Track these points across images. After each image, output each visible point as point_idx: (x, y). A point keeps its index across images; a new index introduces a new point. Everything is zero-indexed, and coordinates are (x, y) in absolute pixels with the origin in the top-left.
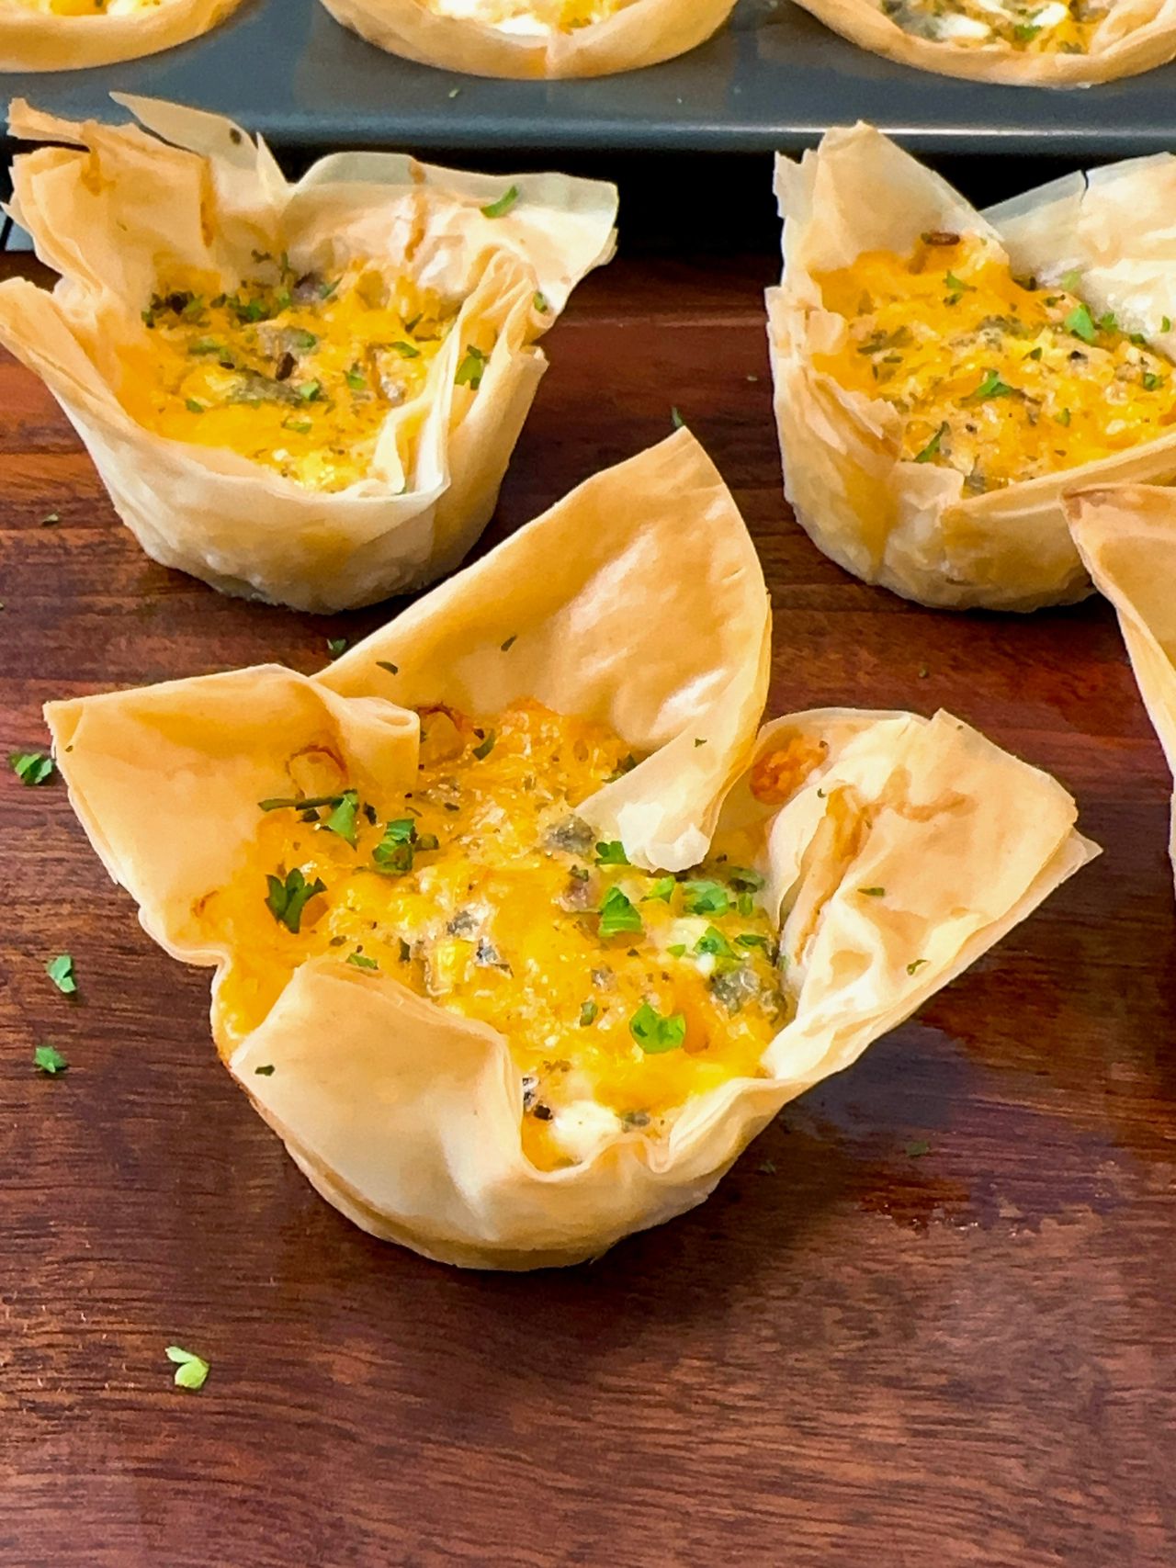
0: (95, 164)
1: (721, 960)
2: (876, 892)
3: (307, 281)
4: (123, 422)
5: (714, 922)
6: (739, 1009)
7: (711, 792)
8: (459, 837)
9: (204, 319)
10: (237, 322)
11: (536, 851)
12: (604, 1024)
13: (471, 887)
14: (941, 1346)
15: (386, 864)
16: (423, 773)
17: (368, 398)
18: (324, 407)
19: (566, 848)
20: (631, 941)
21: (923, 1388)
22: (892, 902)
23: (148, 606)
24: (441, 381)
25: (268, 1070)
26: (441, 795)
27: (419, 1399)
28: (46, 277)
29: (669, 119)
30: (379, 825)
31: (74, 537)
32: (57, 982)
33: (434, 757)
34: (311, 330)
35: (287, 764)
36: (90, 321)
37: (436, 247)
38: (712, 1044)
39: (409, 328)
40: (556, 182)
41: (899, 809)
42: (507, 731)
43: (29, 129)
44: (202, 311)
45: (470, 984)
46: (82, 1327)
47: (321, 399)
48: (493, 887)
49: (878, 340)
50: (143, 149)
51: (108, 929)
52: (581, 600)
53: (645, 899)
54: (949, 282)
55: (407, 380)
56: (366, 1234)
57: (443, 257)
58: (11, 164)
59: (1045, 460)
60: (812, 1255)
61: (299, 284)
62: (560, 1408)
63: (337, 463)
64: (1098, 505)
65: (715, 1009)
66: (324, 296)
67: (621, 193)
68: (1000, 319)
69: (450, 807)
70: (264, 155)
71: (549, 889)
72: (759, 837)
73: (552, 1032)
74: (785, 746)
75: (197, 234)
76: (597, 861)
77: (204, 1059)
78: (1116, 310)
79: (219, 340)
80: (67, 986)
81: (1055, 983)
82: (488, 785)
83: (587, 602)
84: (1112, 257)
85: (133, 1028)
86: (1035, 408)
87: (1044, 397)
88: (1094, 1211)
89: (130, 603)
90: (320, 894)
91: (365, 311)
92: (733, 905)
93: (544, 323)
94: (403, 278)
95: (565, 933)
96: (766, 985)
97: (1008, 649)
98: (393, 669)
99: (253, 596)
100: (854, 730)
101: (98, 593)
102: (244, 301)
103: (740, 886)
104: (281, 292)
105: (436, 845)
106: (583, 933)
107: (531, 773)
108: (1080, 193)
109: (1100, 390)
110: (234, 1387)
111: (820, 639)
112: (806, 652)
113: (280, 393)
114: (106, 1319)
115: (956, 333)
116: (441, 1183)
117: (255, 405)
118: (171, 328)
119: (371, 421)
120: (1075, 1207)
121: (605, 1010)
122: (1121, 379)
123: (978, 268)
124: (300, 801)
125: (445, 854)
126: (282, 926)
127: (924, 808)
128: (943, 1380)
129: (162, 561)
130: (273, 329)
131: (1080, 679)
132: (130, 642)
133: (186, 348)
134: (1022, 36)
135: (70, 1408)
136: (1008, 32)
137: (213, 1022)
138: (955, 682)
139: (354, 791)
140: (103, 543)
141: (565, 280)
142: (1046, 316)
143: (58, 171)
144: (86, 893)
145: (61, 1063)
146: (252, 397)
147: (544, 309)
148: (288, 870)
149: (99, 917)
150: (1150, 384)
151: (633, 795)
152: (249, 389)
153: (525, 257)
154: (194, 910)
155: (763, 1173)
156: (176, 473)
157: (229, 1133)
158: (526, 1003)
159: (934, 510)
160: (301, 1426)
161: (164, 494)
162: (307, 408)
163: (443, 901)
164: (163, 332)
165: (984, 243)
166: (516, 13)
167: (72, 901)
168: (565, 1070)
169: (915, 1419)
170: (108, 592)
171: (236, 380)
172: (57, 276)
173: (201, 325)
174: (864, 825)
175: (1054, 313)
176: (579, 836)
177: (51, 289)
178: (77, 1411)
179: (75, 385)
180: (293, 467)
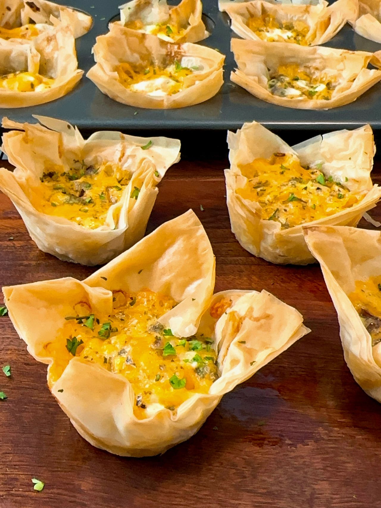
0: (27, 135)
1: (199, 364)
2: (244, 342)
3: (90, 169)
4: (31, 209)
5: (198, 352)
6: (203, 377)
7: (198, 315)
8: (124, 328)
9: (58, 179)
10: (68, 180)
11: (146, 332)
12: (162, 381)
13: (126, 342)
14: (264, 481)
15: (102, 336)
16: (114, 310)
17: (106, 202)
18: (93, 205)
19: (155, 331)
20: (172, 358)
21: (259, 493)
22: (248, 345)
23: (39, 264)
24: (126, 198)
25: (61, 391)
26: (120, 316)
27: (106, 495)
28: (11, 168)
29: (201, 120)
30: (100, 325)
31: (17, 244)
32: (6, 373)
33: (119, 305)
34: (90, 183)
35: (74, 307)
36: (24, 180)
37: (128, 158)
38: (195, 387)
39: (119, 182)
40: (163, 139)
41: (250, 318)
42: (140, 297)
43: (8, 126)
44: (58, 177)
45: (124, 370)
46: (7, 473)
47: (92, 203)
48: (132, 342)
49: (259, 184)
50: (41, 131)
51: (21, 358)
52: (161, 259)
53: (177, 346)
54: (282, 167)
55: (118, 197)
56: (93, 447)
57: (130, 161)
58: (2, 135)
59: (307, 219)
60: (227, 454)
61: (87, 169)
62: (149, 498)
63: (95, 221)
64: (313, 231)
65: (197, 378)
66: (95, 173)
67: (181, 142)
68: (296, 178)
69: (122, 320)
70: (77, 132)
71: (148, 342)
72: (213, 329)
73: (147, 383)
74: (220, 301)
75: (57, 155)
76: (164, 335)
77: (47, 396)
78: (332, 175)
79: (62, 185)
80: (8, 374)
81: (307, 375)
82: (133, 313)
83: (163, 260)
84: (330, 160)
85: (27, 386)
86: (305, 204)
87: (308, 201)
88: (314, 442)
89: (34, 263)
90: (82, 344)
91: (106, 177)
92: (204, 348)
93: (158, 180)
94: (118, 167)
95: (152, 355)
96: (212, 371)
97: (299, 276)
98: (106, 279)
99: (70, 261)
100: (239, 296)
101: (24, 260)
102: (71, 174)
103: (207, 343)
104: (82, 171)
105: (117, 330)
106: (158, 355)
107: (146, 310)
108: (320, 141)
109: (326, 199)
110: (51, 490)
111: (241, 273)
112: (237, 277)
113: (79, 201)
114: (14, 471)
115: (283, 182)
116: (114, 428)
117: (72, 204)
118: (48, 182)
119: (106, 209)
120: (309, 441)
121: (163, 377)
122: (332, 195)
123: (290, 163)
124: (77, 317)
125: (120, 333)
126: (70, 354)
127: (258, 318)
128: (265, 491)
129: (43, 250)
130: (79, 182)
131: (320, 285)
132: (32, 274)
133: (52, 188)
134: (311, 94)
135: (2, 496)
136: (307, 94)
137: (48, 379)
138: (281, 286)
139: (93, 315)
140: (26, 245)
141: (165, 167)
142: (311, 177)
143: (16, 137)
144: (16, 348)
145: (5, 396)
146: (71, 202)
147: (158, 176)
148: (73, 337)
149: (19, 355)
150: (340, 197)
151: (174, 315)
152: (70, 200)
153: (153, 162)
154: (44, 347)
155: (214, 430)
156: (46, 224)
157: (54, 417)
158: (140, 375)
159: (273, 234)
160: (71, 502)
161: (43, 230)
162: (87, 205)
163: (118, 346)
164: (46, 183)
165: (292, 155)
166: (157, 89)
167: (11, 350)
168: (150, 394)
169: (256, 502)
170: (27, 259)
171: (67, 197)
172: (14, 167)
173: (57, 181)
174: (240, 323)
175: (313, 176)
176: (160, 328)
177: (12, 171)
178: (4, 497)
179: (18, 199)
180: (82, 222)
